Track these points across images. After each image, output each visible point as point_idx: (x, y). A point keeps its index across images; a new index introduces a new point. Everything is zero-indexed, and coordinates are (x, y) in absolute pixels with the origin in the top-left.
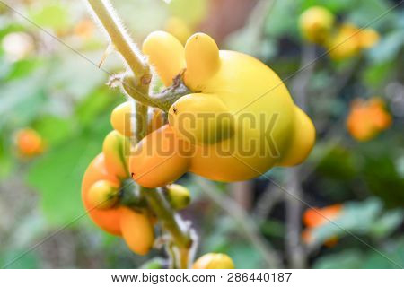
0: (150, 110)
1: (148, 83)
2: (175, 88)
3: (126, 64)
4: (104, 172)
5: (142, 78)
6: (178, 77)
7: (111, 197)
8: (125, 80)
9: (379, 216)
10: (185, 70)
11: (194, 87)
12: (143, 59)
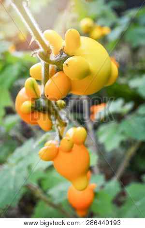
0: (51, 66)
1: (50, 54)
2: (61, 55)
3: (40, 45)
4: (26, 97)
5: (48, 52)
6: (62, 50)
7: (32, 108)
8: (40, 53)
9: (123, 105)
10: (64, 46)
11: (70, 54)
12: (47, 43)
